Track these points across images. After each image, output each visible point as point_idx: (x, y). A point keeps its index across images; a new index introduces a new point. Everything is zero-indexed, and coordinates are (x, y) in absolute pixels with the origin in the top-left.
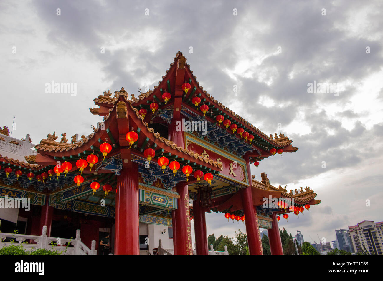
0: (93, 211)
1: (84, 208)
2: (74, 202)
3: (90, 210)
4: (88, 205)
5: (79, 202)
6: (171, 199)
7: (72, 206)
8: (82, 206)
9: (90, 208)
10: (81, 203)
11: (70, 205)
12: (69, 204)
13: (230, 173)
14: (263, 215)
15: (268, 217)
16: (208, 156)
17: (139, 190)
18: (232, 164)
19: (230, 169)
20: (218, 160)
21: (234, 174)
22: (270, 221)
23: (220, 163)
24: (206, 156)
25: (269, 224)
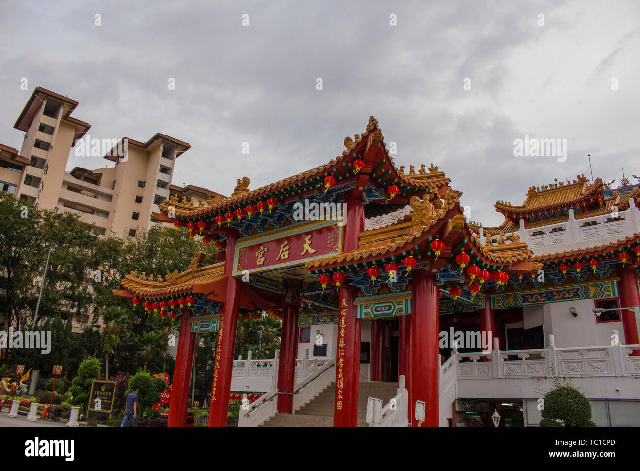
6: (215, 322)
13: (302, 254)
14: (386, 292)
15: (397, 292)
16: (266, 250)
17: (191, 323)
18: (310, 236)
19: (304, 246)
20: (282, 246)
21: (311, 251)
22: (405, 300)
23: (284, 250)
24: (262, 253)
25: (398, 307)
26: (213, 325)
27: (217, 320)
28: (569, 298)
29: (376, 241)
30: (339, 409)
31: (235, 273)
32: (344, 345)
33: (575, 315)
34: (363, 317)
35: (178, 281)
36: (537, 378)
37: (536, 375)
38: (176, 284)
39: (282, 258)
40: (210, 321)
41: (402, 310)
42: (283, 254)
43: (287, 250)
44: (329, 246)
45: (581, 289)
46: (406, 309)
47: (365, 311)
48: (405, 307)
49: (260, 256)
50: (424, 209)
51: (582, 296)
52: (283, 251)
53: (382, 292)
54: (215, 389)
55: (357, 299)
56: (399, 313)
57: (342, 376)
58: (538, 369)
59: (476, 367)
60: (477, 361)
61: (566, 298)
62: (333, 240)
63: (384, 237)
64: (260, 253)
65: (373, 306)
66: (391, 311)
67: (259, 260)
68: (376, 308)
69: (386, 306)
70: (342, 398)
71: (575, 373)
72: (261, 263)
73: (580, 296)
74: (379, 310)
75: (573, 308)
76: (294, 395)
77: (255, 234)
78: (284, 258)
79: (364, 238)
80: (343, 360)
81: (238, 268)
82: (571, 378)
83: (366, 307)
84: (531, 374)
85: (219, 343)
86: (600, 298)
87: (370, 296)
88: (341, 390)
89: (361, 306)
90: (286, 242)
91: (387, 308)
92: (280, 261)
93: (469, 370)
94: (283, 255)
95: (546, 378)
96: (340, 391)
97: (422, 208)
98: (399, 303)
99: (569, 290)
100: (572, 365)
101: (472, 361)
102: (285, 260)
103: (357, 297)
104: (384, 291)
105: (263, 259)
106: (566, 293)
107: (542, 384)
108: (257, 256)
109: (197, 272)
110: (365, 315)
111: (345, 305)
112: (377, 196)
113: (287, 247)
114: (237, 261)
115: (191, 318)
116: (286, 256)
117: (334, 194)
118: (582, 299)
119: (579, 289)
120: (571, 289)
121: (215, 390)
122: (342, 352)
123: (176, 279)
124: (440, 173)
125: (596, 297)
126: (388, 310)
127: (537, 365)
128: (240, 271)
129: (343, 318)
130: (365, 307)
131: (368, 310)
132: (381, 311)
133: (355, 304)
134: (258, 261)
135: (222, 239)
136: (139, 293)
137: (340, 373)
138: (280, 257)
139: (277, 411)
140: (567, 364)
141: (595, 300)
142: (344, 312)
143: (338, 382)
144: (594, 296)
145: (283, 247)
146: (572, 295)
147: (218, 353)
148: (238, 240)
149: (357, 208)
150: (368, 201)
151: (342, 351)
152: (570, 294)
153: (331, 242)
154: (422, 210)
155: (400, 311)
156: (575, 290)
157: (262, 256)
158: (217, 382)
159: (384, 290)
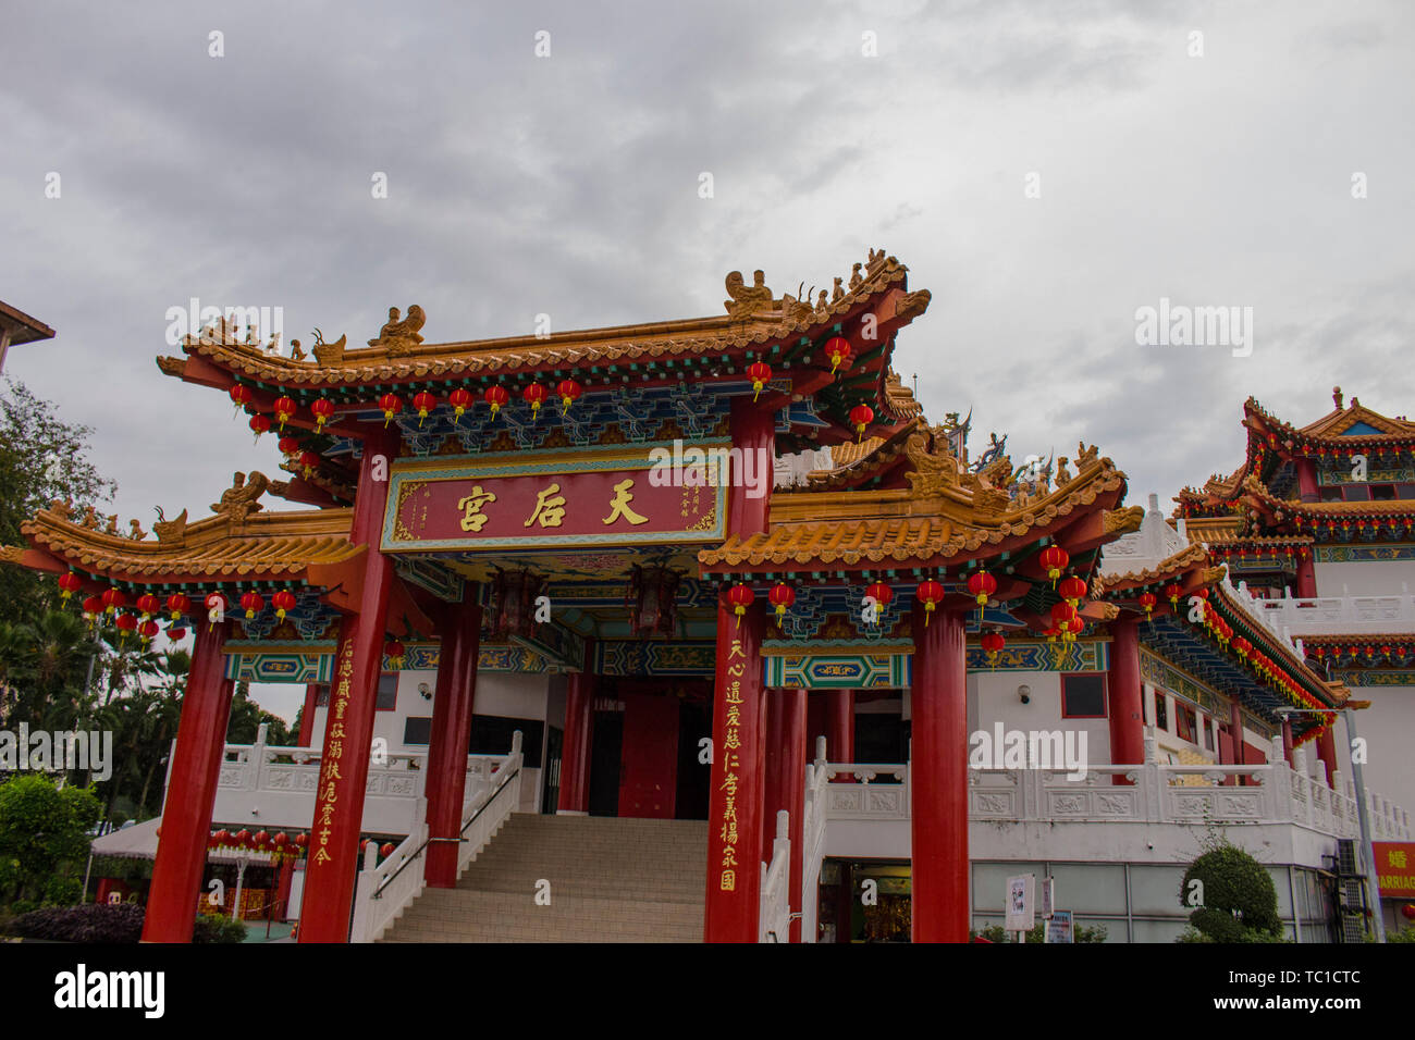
0: (710, 664)
1: (681, 661)
2: (650, 650)
3: (701, 665)
4: (694, 649)
5: (663, 647)
6: (314, 661)
7: (642, 664)
8: (673, 655)
9: (700, 659)
10: (669, 651)
11: (637, 661)
12: (635, 658)
13: (607, 521)
14: (843, 634)
15: (876, 637)
16: (492, 497)
17: (228, 656)
18: (629, 483)
19: (613, 503)
20: (541, 495)
21: (635, 518)
22: (895, 656)
23: (551, 503)
24: (479, 502)
25: (874, 670)
26: (308, 667)
27: (325, 657)
28: (1014, 666)
29: (816, 519)
30: (726, 888)
31: (390, 542)
32: (739, 744)
33: (1025, 700)
34: (783, 684)
35: (189, 542)
36: (999, 822)
37: (996, 816)
38: (184, 547)
39: (544, 523)
40: (298, 656)
41: (887, 679)
42: (547, 513)
43: (558, 506)
44: (685, 513)
45: (1040, 651)
46: (895, 677)
47: (786, 671)
48: (895, 669)
49: (470, 510)
50: (943, 468)
51: (1040, 664)
52: (544, 508)
53: (834, 634)
54: (326, 832)
55: (766, 644)
56: (877, 683)
57: (733, 815)
58: (999, 803)
59: (868, 795)
60: (870, 782)
61: (1007, 666)
62: (696, 501)
63: (840, 514)
64: (470, 504)
65: (810, 663)
66: (859, 678)
67: (468, 518)
68: (818, 667)
69: (844, 666)
70: (735, 863)
71: (1075, 814)
72: (476, 527)
73: (1036, 664)
74: (826, 671)
75: (1023, 686)
76: (461, 844)
77: (451, 452)
78: (549, 523)
79: (784, 508)
80: (736, 778)
81: (397, 532)
82: (1065, 823)
83: (791, 663)
84: (989, 813)
85: (339, 716)
86: (1073, 671)
87: (802, 639)
88: (732, 845)
89: (778, 661)
90: (555, 488)
91: (847, 669)
92: (536, 529)
93: (852, 799)
94: (548, 518)
95: (1016, 822)
96: (729, 848)
97: (938, 466)
98: (880, 661)
99: (1016, 650)
100: (1068, 800)
101: (859, 781)
102: (550, 531)
103: (767, 638)
104: (837, 633)
105: (482, 518)
106: (1012, 657)
107: (1008, 832)
108: (461, 507)
109: (247, 523)
110: (787, 680)
111: (741, 654)
112: (811, 419)
113: (560, 500)
114: (395, 514)
115: (229, 643)
116: (556, 521)
117: (714, 397)
118: (1041, 669)
119: (1035, 651)
120: (1021, 650)
121: (327, 836)
122: (735, 761)
123: (185, 535)
124: (905, 389)
125: (1067, 669)
126: (849, 674)
127: (999, 796)
128: (403, 538)
129: (736, 684)
130: (787, 663)
131: (799, 671)
132: (830, 675)
133: (762, 653)
134: (463, 523)
135: (335, 449)
136: (92, 564)
137: (730, 807)
138: (537, 518)
139: (424, 883)
140: (1058, 797)
141: (1062, 674)
142: (738, 670)
143: (724, 828)
144: (1063, 666)
145: (546, 498)
146: (1021, 661)
147: (335, 739)
148: (396, 460)
149: (765, 439)
150: (786, 426)
151: (735, 757)
152: (1018, 659)
153: (690, 507)
154: (939, 469)
155: (880, 679)
156: (1029, 652)
157: (476, 509)
158: (332, 816)
159: (838, 629)
